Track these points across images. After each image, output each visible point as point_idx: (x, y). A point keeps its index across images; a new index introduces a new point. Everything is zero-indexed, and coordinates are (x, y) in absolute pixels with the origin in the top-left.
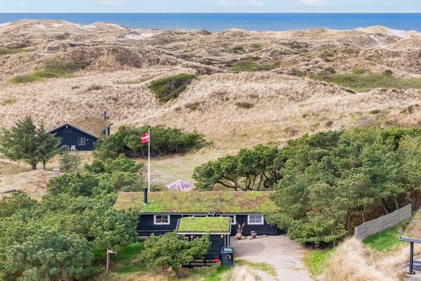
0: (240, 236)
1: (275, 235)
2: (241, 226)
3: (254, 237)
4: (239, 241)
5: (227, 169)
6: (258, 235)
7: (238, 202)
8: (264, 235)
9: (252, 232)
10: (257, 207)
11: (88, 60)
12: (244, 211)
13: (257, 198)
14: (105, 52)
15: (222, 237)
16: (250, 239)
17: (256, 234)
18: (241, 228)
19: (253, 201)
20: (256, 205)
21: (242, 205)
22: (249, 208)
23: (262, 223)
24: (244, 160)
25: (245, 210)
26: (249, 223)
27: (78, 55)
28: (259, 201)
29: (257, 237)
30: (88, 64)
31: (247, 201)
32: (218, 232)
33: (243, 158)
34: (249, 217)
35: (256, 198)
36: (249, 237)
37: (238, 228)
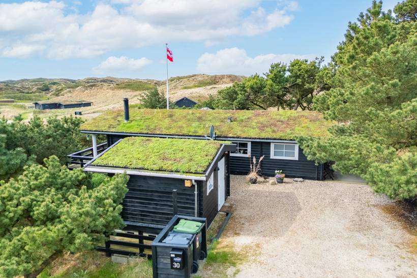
0: (255, 177)
1: (318, 179)
2: (257, 161)
3: (281, 181)
4: (253, 187)
5: (252, 88)
6: (286, 177)
7: (257, 123)
8: (298, 177)
9: (276, 172)
10: (288, 131)
11: (217, 81)
12: (263, 135)
13: (289, 119)
14: (226, 77)
15: (188, 184)
16: (273, 184)
17: (284, 175)
18: (257, 163)
19: (282, 121)
20: (287, 127)
21: (262, 127)
22: (274, 131)
23: (296, 158)
24: (276, 78)
25: (266, 134)
26: (272, 156)
27: (213, 78)
28: (292, 122)
29: (286, 180)
30: (217, 82)
31: (272, 121)
32: (177, 171)
33: (275, 75)
34: (272, 146)
35: (287, 119)
36: (272, 180)
37: (253, 163)
